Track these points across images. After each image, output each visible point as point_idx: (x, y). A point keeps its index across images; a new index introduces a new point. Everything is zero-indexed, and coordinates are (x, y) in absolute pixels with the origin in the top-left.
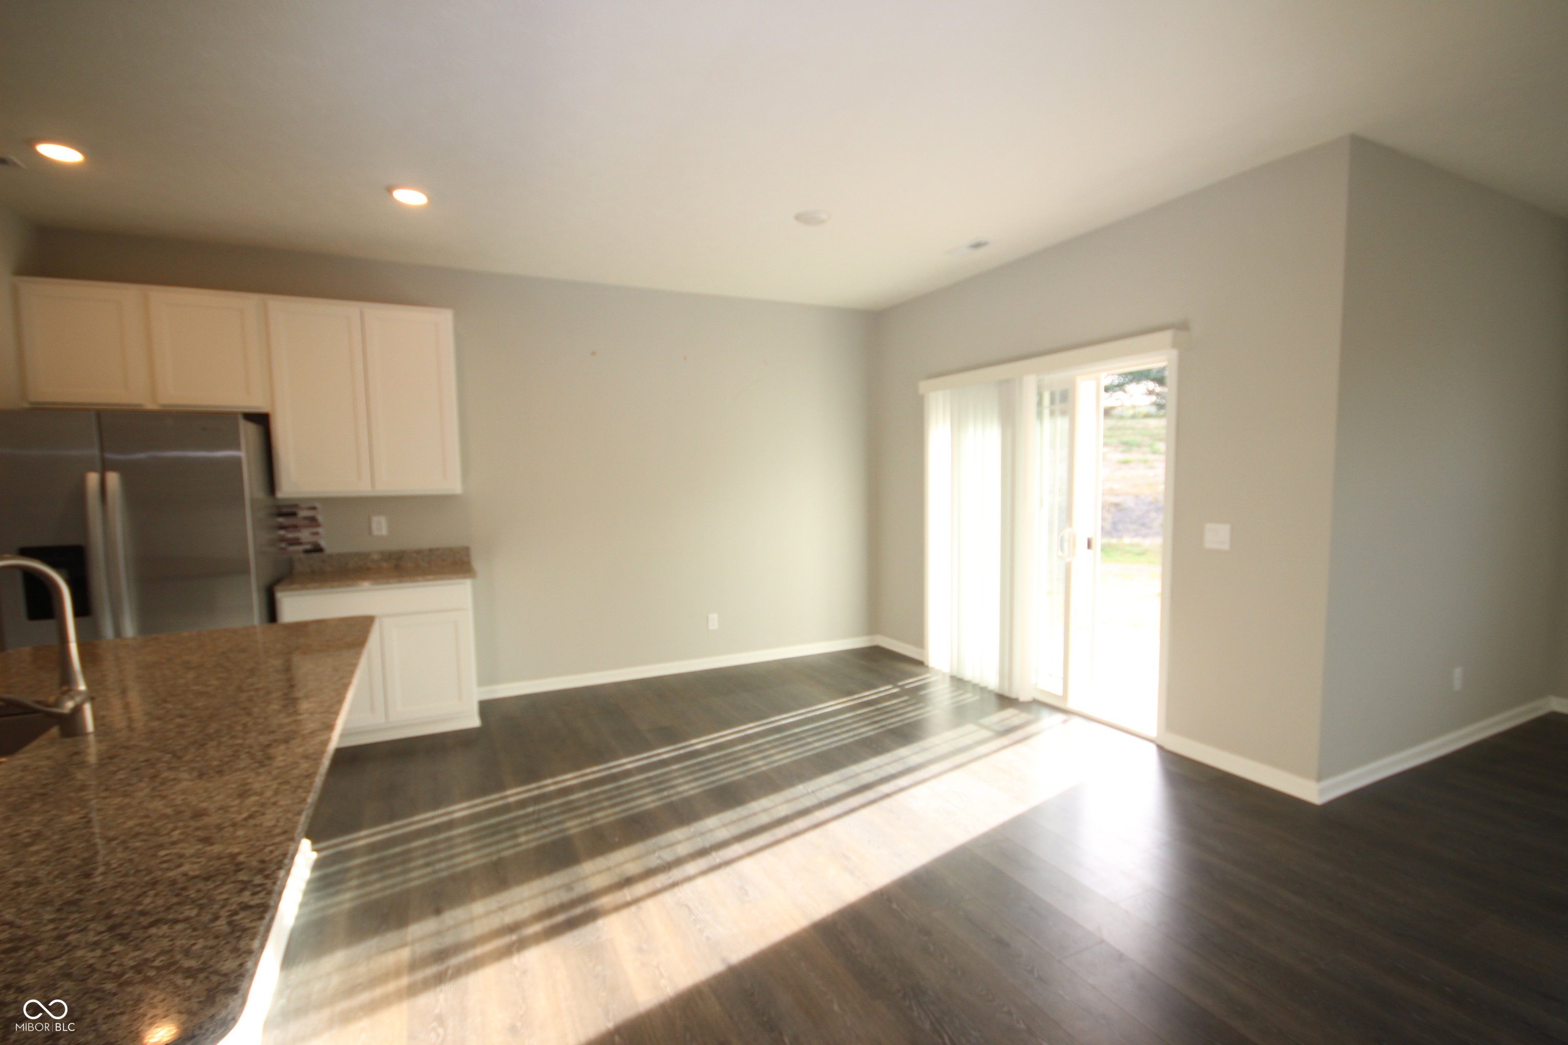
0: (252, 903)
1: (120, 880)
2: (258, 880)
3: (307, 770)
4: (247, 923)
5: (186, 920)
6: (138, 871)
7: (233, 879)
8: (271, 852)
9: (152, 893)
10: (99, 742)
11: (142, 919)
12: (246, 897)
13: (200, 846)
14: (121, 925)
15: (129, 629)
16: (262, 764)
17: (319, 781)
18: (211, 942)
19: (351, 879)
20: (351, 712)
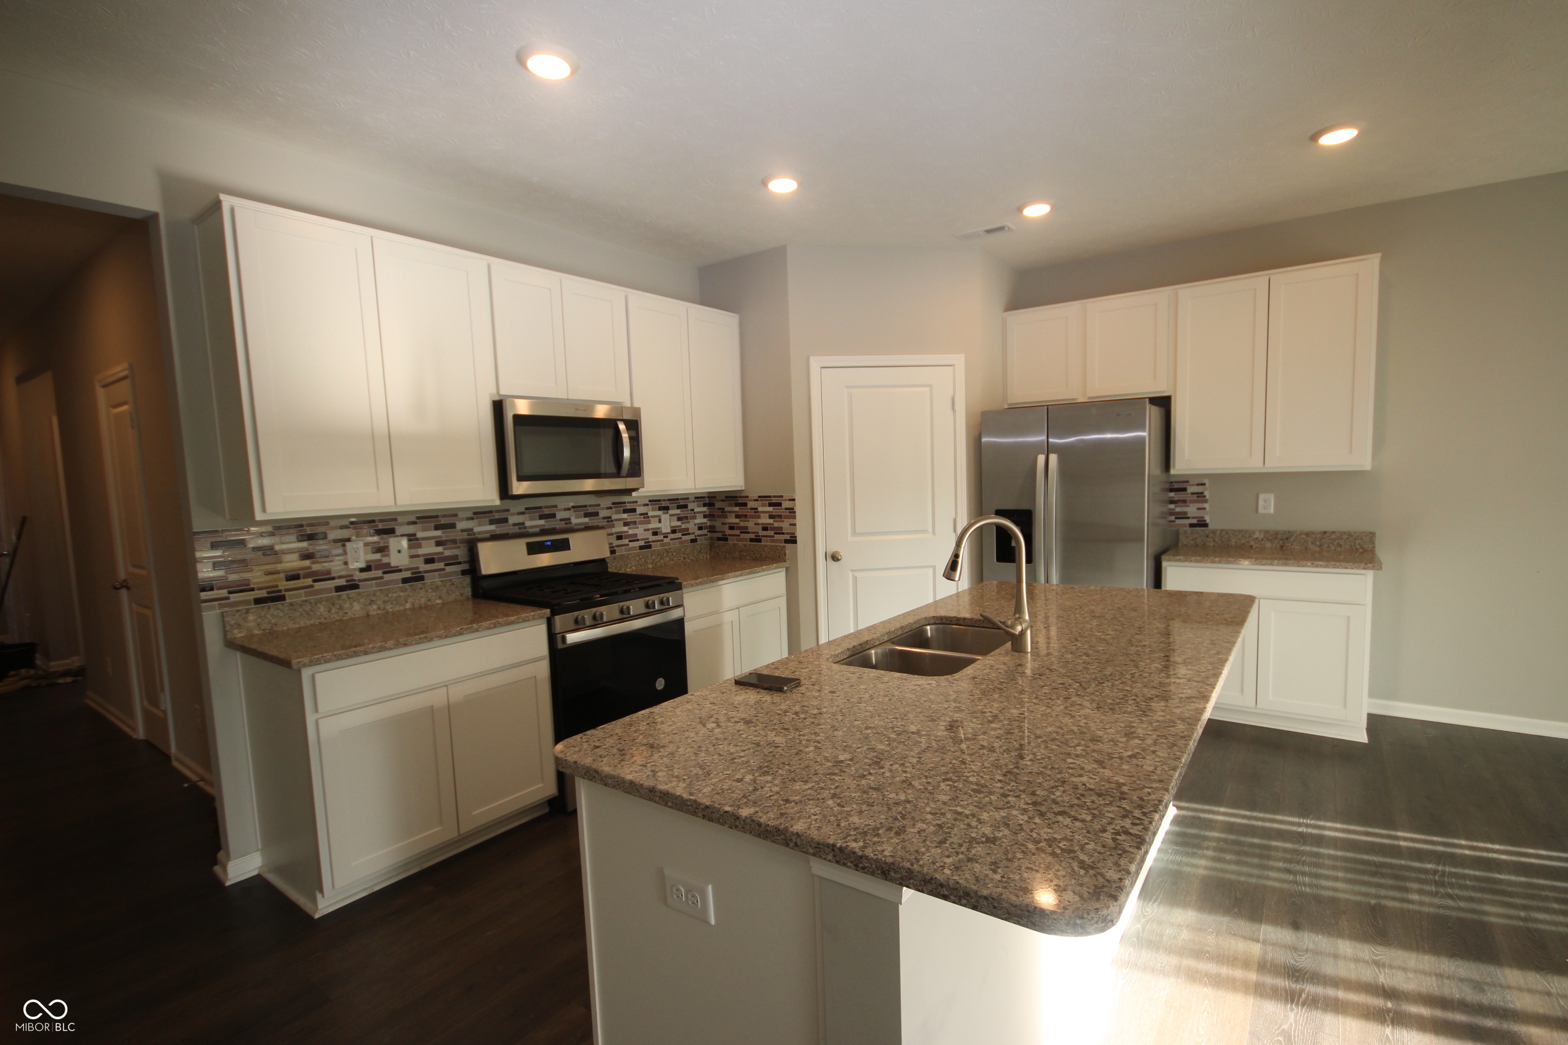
0: (1131, 831)
1: (1041, 769)
2: (1137, 813)
3: (1183, 732)
4: (1126, 845)
5: (1083, 821)
6: (1053, 768)
7: (1118, 804)
8: (1149, 794)
9: (1061, 789)
10: (1033, 660)
11: (1054, 806)
12: (1127, 823)
13: (1096, 766)
14: (1041, 804)
15: (1055, 579)
16: (1144, 713)
17: (1192, 745)
18: (1100, 849)
19: (1208, 848)
20: (1223, 688)
